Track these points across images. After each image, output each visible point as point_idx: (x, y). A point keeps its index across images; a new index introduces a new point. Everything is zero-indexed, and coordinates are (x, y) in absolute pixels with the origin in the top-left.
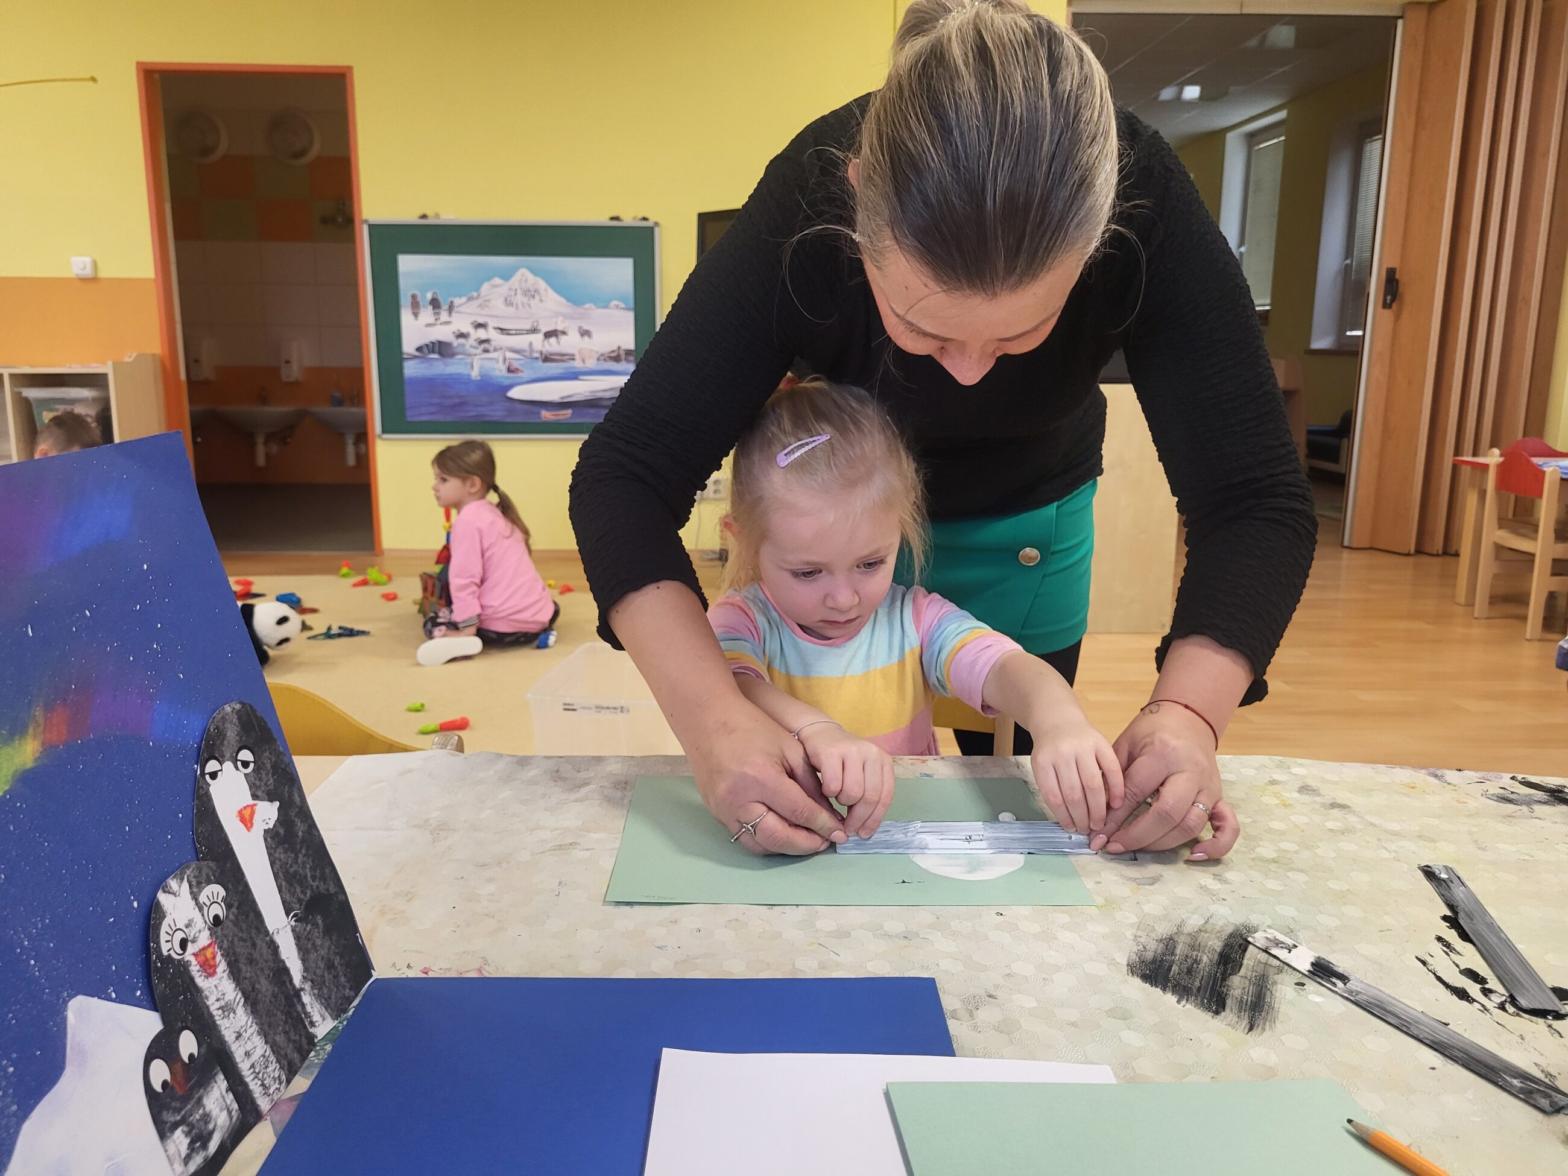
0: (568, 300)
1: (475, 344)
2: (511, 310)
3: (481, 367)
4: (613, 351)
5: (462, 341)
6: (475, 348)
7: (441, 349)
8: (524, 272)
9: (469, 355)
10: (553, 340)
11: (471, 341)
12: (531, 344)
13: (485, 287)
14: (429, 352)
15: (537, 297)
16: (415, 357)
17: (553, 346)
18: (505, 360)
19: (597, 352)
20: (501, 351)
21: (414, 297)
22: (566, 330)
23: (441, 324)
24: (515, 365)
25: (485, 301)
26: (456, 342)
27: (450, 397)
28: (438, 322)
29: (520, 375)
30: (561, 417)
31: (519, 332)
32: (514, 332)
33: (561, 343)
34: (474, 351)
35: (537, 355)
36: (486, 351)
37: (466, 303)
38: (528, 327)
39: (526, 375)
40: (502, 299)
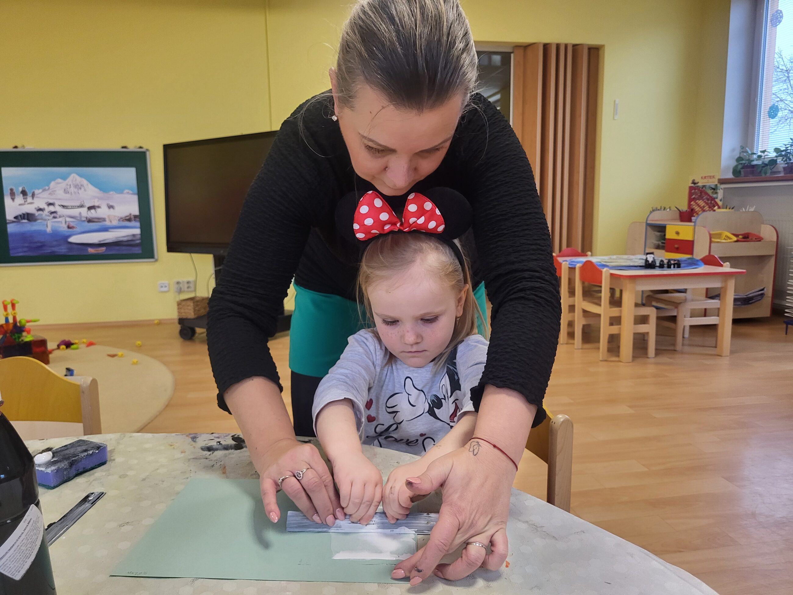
0: (101, 189)
1: (48, 214)
2: (68, 196)
3: (52, 226)
4: (127, 216)
5: (40, 212)
6: (49, 216)
7: (29, 217)
8: (74, 175)
9: (45, 220)
10: (93, 211)
11: (46, 212)
12: (80, 213)
13: (52, 184)
14: (22, 219)
15: (83, 189)
16: (13, 222)
17: (93, 214)
18: (66, 222)
19: (118, 217)
20: (64, 218)
21: (11, 190)
22: (100, 206)
23: (28, 204)
24: (72, 224)
25: (52, 191)
26: (37, 213)
27: (36, 242)
28: (26, 203)
29: (74, 230)
30: (100, 252)
31: (73, 207)
32: (70, 207)
33: (98, 212)
34: (48, 218)
35: (84, 219)
36: (55, 217)
37: (42, 192)
38: (78, 204)
39: (78, 229)
40: (63, 190)
